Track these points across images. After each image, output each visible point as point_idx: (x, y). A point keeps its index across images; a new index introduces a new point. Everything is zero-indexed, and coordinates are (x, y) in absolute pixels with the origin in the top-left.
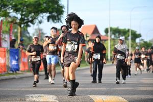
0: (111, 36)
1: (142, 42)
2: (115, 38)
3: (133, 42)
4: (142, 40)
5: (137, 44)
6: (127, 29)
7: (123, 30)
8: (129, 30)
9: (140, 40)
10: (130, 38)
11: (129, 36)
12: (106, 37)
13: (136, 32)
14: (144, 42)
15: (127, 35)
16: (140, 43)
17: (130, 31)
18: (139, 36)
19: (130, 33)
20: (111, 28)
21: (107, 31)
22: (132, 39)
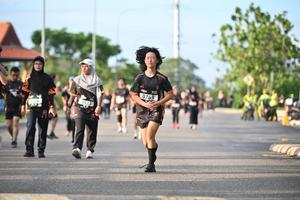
0: (47, 51)
1: (123, 66)
2: (58, 56)
3: (100, 65)
4: (123, 60)
5: (110, 69)
6: (86, 34)
7: (77, 35)
8: (90, 36)
9: (118, 61)
10: (93, 54)
11: (90, 51)
12: (35, 52)
13: (108, 40)
14: (128, 65)
15: (85, 49)
16: (117, 68)
17: (94, 39)
18: (116, 50)
19: (94, 45)
20: (48, 32)
21: (37, 38)
22: (98, 58)
